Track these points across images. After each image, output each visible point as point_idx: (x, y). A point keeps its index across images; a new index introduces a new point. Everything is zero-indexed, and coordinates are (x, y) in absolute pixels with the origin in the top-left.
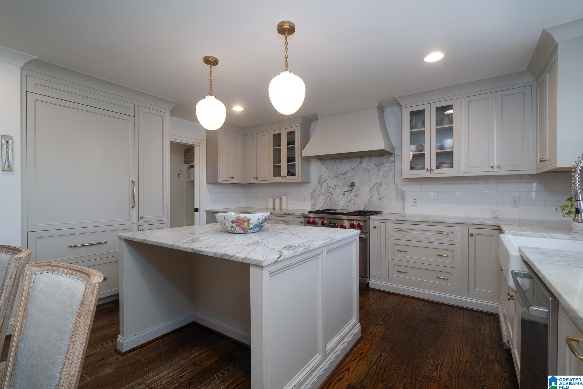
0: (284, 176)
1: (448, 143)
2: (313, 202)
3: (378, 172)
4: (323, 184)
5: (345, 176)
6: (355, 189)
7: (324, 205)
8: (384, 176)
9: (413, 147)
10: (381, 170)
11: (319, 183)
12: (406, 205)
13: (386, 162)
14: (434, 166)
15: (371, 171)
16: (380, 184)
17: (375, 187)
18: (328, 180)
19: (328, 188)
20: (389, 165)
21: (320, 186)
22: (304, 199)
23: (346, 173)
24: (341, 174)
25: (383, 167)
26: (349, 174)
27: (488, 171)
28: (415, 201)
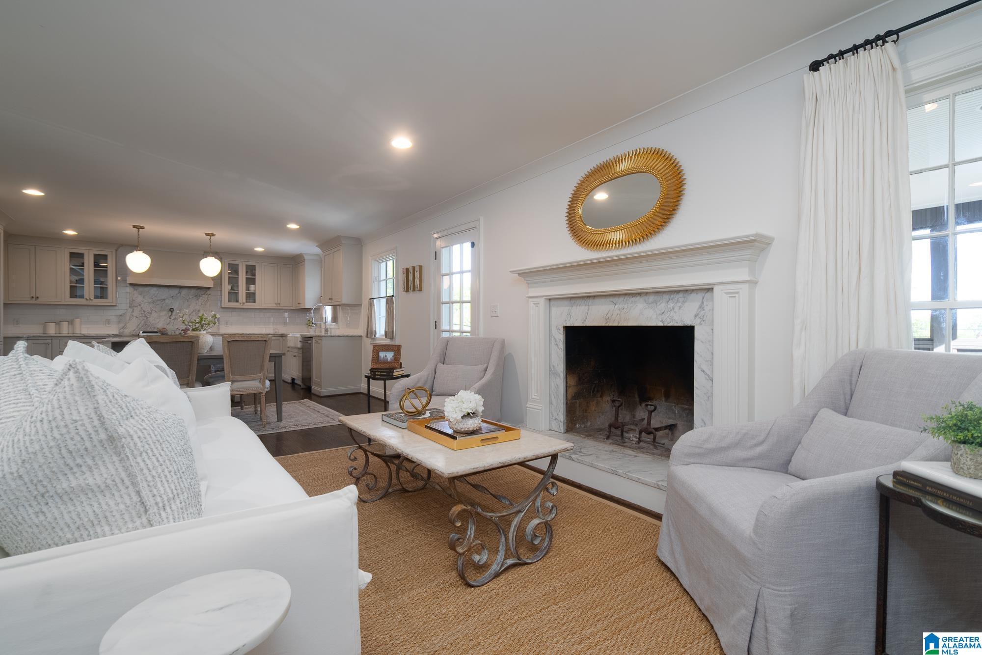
0: (90, 299)
1: (252, 287)
2: (122, 325)
3: (197, 301)
4: (135, 308)
5: (163, 302)
6: (174, 313)
7: (137, 328)
8: (202, 304)
9: (230, 287)
10: (200, 300)
11: (130, 307)
12: (220, 326)
13: (204, 294)
14: (244, 301)
15: (190, 300)
16: (199, 311)
17: (194, 313)
18: (142, 305)
19: (143, 312)
20: (207, 296)
21: (132, 310)
22: (108, 322)
23: (164, 300)
24: (158, 300)
25: (201, 298)
26: (167, 301)
27: (272, 305)
28: (227, 323)
